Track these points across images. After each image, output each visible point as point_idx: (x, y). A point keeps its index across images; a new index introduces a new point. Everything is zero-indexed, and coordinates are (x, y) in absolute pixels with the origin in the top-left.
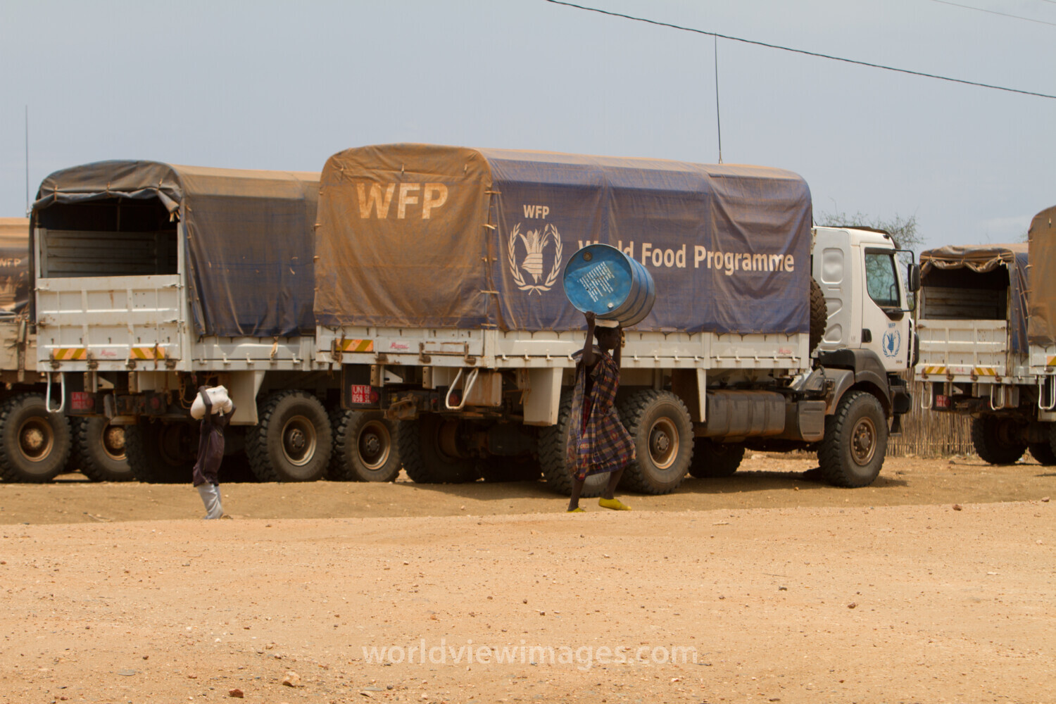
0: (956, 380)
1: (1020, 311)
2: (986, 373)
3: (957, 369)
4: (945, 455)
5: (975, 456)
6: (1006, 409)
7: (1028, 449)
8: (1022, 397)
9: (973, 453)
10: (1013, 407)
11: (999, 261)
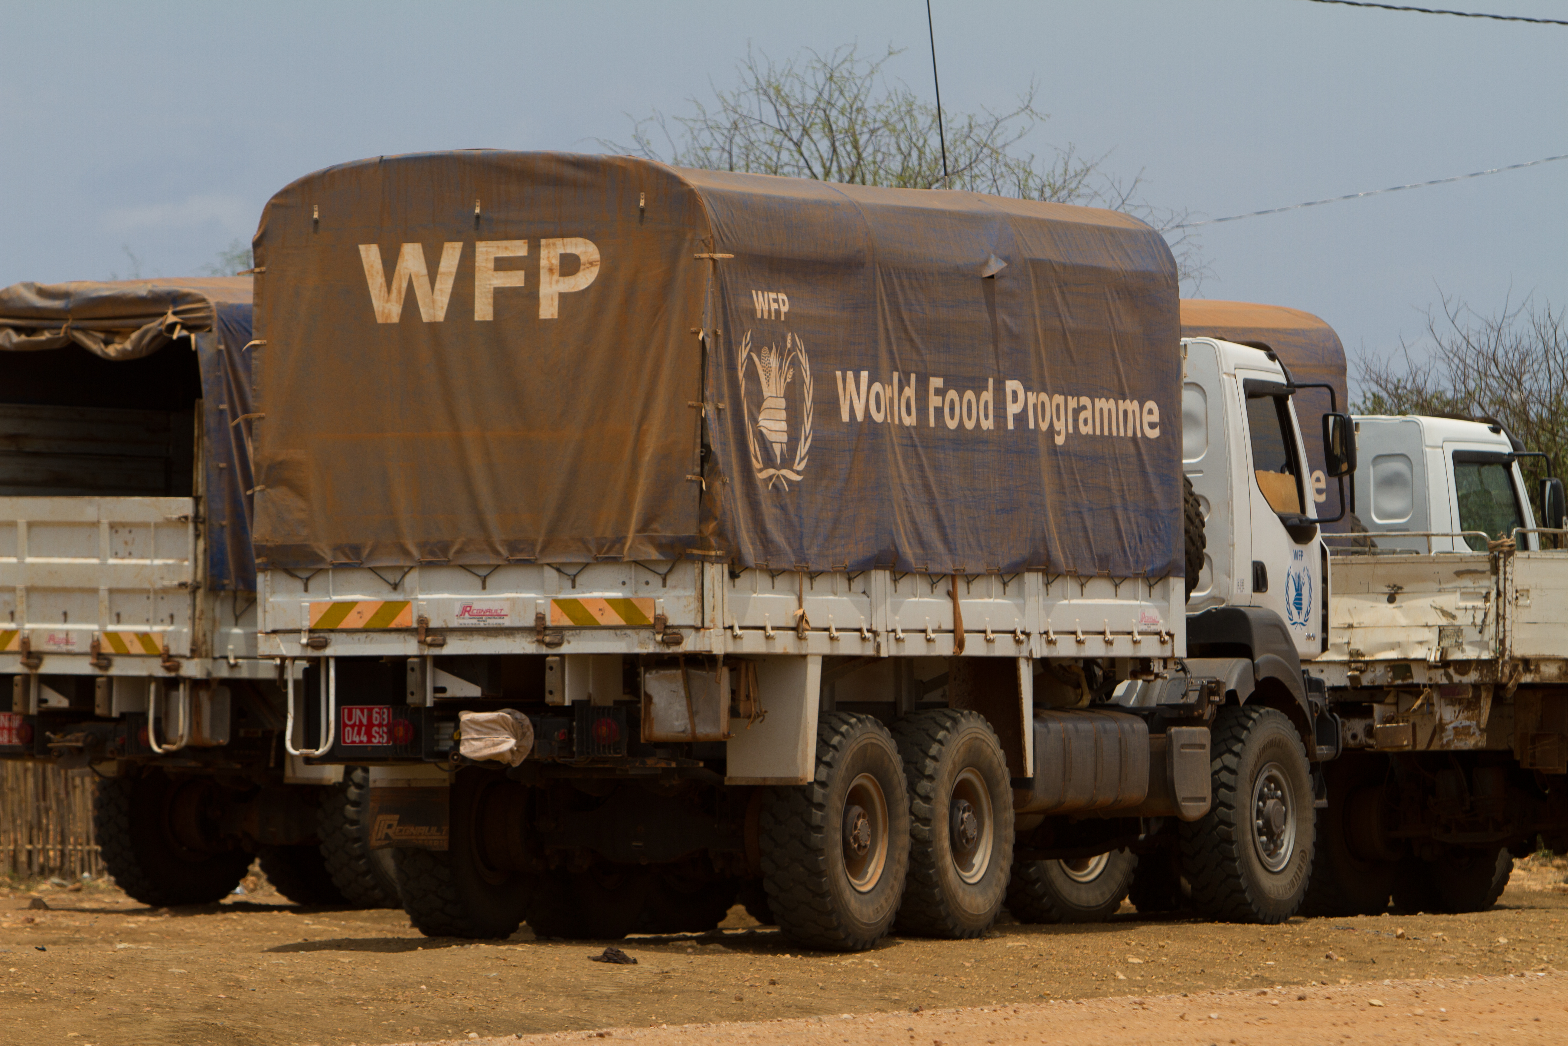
0: (50, 667)
1: (231, 467)
2: (137, 648)
3: (52, 637)
4: (21, 880)
5: (105, 881)
6: (191, 750)
7: (257, 861)
8: (239, 714)
9: (100, 873)
10: (214, 743)
11: (172, 327)
